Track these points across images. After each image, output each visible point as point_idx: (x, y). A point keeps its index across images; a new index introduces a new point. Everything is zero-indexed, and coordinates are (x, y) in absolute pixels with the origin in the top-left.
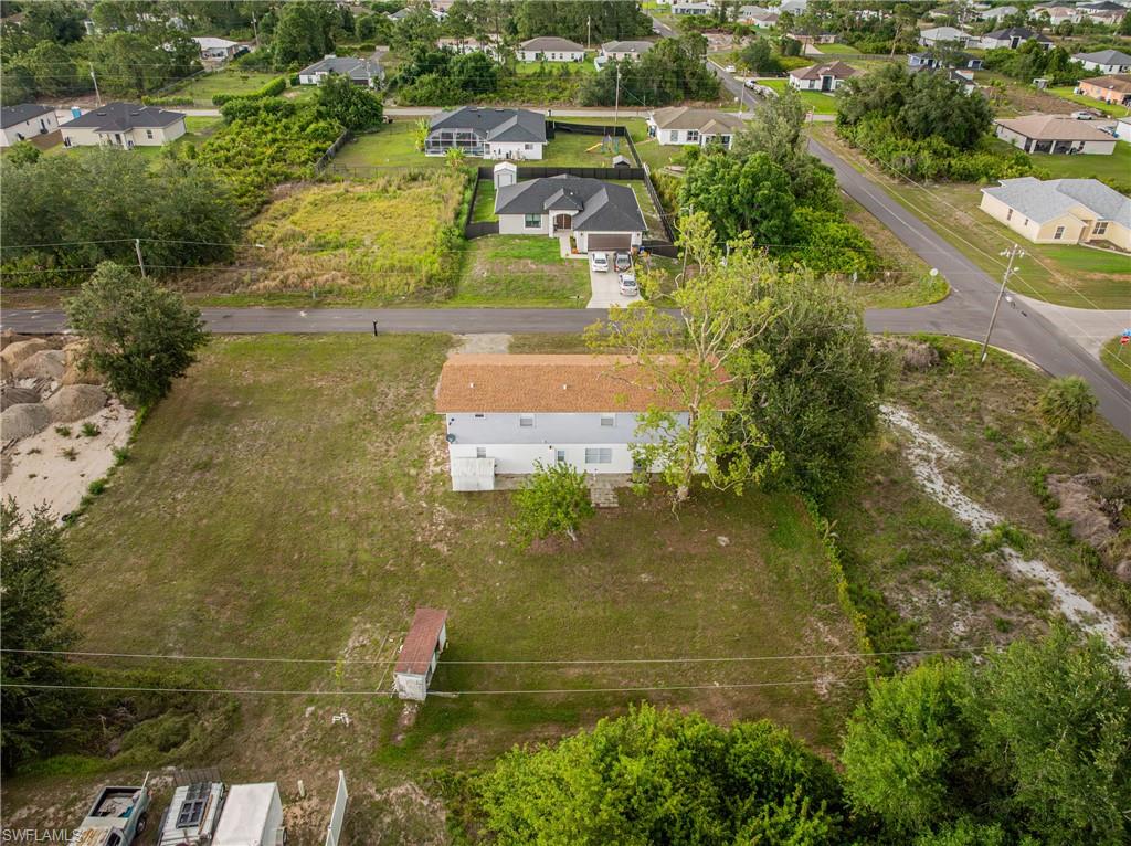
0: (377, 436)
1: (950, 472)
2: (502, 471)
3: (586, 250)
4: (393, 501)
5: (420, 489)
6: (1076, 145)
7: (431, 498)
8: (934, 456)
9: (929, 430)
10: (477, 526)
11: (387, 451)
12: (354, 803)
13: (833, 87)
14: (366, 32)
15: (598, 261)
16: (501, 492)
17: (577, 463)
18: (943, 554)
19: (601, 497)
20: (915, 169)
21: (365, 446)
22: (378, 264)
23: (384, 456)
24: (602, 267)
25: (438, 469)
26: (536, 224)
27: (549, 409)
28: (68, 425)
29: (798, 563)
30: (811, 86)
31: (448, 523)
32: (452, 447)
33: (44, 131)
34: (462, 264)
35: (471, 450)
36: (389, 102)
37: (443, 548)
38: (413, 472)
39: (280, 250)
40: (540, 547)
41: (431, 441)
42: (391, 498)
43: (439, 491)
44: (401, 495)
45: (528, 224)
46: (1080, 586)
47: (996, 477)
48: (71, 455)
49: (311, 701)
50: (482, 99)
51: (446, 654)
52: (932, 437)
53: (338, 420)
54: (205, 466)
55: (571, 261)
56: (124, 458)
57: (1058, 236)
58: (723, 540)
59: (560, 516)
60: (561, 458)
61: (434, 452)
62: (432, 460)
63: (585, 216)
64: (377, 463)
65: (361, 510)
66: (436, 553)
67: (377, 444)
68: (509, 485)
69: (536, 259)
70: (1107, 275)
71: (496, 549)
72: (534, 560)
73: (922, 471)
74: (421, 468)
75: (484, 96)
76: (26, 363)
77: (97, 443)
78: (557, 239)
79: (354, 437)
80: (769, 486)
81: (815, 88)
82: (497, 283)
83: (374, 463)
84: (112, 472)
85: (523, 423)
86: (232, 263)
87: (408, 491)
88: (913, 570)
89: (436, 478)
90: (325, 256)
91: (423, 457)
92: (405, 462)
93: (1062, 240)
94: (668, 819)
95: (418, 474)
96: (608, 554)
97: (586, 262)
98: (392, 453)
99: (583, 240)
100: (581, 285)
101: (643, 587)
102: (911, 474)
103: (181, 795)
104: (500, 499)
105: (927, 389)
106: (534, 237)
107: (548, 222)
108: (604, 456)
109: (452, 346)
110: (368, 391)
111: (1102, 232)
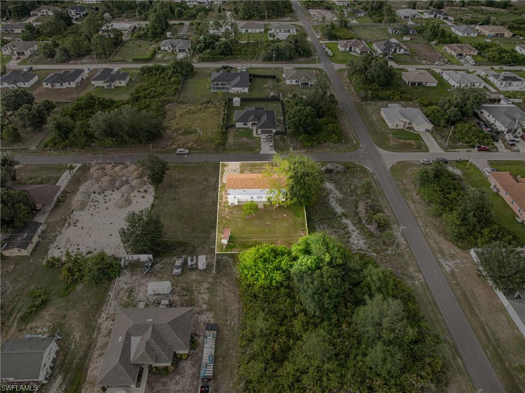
1: (338, 200)
2: (240, 200)
3: (260, 133)
5: (222, 205)
6: (424, 83)
7: (224, 206)
8: (335, 196)
9: (337, 189)
10: (234, 213)
12: (217, 259)
13: (353, 50)
14: (179, 15)
15: (263, 139)
16: (240, 205)
17: (255, 199)
18: (329, 218)
19: (261, 206)
20: (366, 97)
22: (203, 139)
23: (213, 197)
24: (265, 140)
25: (225, 200)
26: (246, 125)
27: (249, 188)
28: (140, 190)
29: (299, 220)
30: (345, 49)
31: (229, 212)
32: (229, 196)
33: (83, 79)
34: (226, 138)
35: (233, 196)
36: (194, 60)
37: (228, 217)
38: (220, 201)
39: (175, 134)
40: (247, 217)
43: (226, 205)
45: (244, 125)
46: (354, 225)
47: (347, 201)
48: (143, 197)
49: (207, 244)
50: (227, 59)
51: (230, 237)
52: (337, 191)
53: (201, 188)
54: (174, 199)
55: (256, 137)
56: (156, 198)
57: (397, 127)
58: (285, 215)
59: (251, 211)
60: (252, 198)
61: (225, 196)
62: (224, 198)
63: (260, 124)
66: (227, 218)
68: (241, 204)
69: (246, 137)
70: (405, 141)
71: (239, 218)
72: (246, 219)
73: (331, 200)
74: (222, 200)
75: (227, 57)
76: (122, 173)
77: (148, 194)
78: (252, 129)
80: (294, 204)
81: (347, 50)
82: (236, 145)
84: (154, 201)
85: (244, 191)
86: (162, 138)
87: (220, 205)
88: (322, 221)
89: (225, 202)
90: (188, 137)
91: (222, 197)
93: (398, 128)
94: (266, 258)
96: (261, 218)
97: (260, 138)
98: (215, 196)
99: (259, 131)
100: (259, 146)
101: (268, 225)
102: (329, 200)
103: (189, 258)
104: (239, 207)
105: (340, 179)
106: (246, 129)
107: (249, 125)
108: (261, 197)
109: (225, 166)
110: (206, 180)
111: (411, 124)
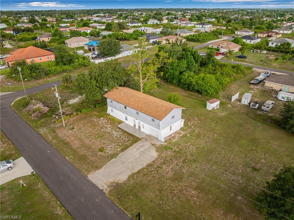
0: (189, 152)
4: (199, 131)
5: (190, 130)
7: (190, 127)
11: (190, 145)
21: (196, 151)
23: (192, 144)
25: (182, 132)
38: (189, 135)
41: (176, 140)
42: (199, 132)
44: (196, 131)
61: (178, 137)
62: (181, 135)
64: (196, 143)
65: (209, 133)
67: (192, 149)
74: (185, 135)
79: (197, 155)
83: (197, 144)
87: (194, 131)
89: (184, 130)
91: (182, 137)
92: (188, 139)
95: (188, 134)
98: (189, 144)
